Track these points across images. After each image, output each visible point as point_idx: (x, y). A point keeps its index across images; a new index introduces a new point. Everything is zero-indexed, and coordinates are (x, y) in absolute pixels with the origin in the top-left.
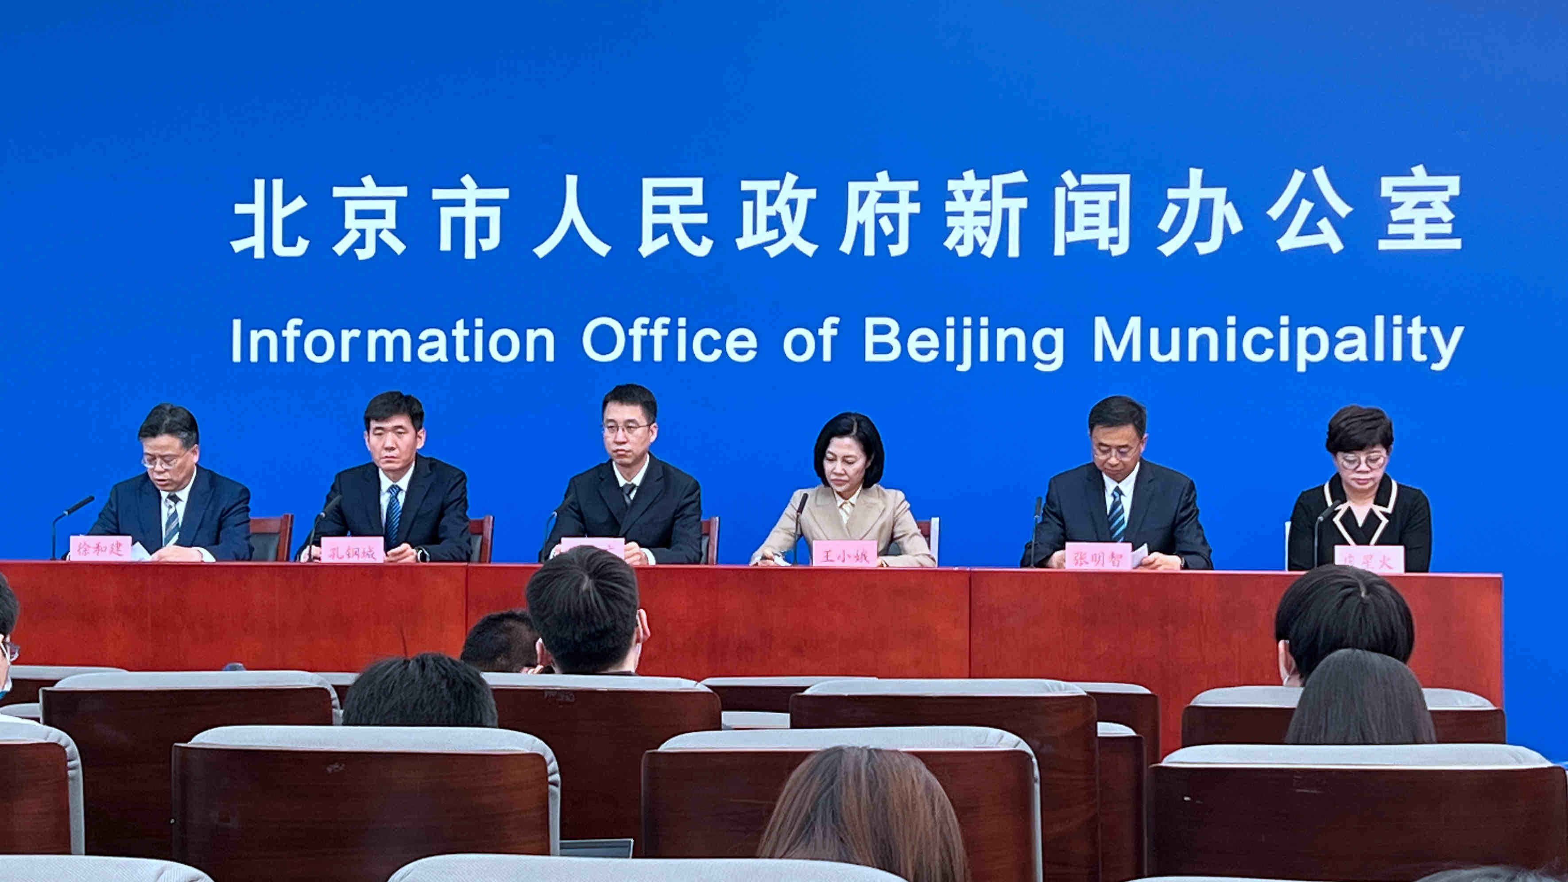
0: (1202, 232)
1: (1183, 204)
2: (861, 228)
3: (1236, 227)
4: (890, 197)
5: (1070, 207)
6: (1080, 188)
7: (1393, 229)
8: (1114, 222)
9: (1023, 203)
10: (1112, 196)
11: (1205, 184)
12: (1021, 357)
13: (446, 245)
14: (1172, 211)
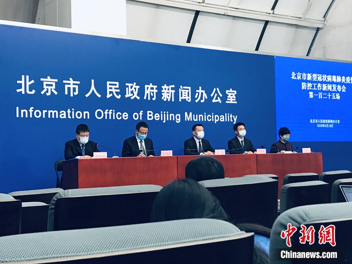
0: (201, 98)
1: (199, 93)
2: (147, 94)
3: (206, 98)
4: (152, 88)
5: (182, 92)
6: (183, 89)
7: (228, 99)
8: (188, 96)
9: (174, 91)
10: (188, 91)
11: (202, 90)
12: (174, 120)
13: (66, 93)
14: (197, 94)
